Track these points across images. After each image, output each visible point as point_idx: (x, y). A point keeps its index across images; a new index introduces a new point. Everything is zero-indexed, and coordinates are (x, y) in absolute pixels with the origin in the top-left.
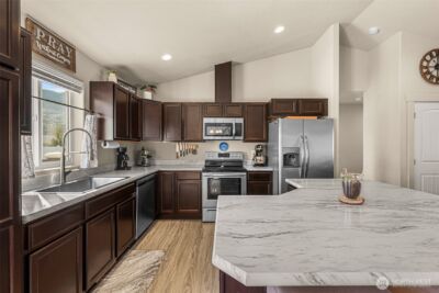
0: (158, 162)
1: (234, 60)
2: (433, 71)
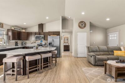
0: (27, 45)
1: (43, 23)
2: (81, 26)
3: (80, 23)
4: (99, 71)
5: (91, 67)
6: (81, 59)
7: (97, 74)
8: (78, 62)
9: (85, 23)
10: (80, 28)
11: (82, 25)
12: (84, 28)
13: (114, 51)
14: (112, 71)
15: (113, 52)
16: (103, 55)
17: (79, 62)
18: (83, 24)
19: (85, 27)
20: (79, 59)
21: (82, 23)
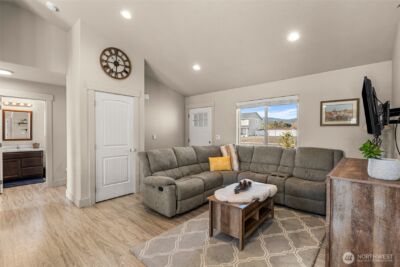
2: (112, 66)
3: (108, 53)
4: (193, 232)
5: (166, 229)
6: (116, 204)
7: (192, 249)
8: (107, 227)
9: (128, 60)
10: (109, 74)
11: (116, 64)
12: (123, 78)
13: (211, 159)
14: (231, 220)
15: (208, 162)
16: (188, 175)
17: (110, 223)
18: (121, 63)
19: (128, 74)
20: (106, 209)
21: (116, 54)
